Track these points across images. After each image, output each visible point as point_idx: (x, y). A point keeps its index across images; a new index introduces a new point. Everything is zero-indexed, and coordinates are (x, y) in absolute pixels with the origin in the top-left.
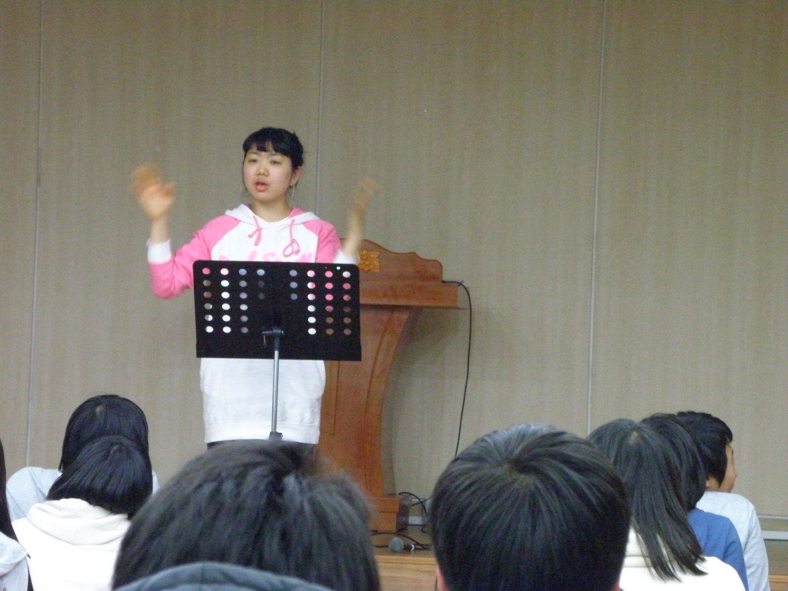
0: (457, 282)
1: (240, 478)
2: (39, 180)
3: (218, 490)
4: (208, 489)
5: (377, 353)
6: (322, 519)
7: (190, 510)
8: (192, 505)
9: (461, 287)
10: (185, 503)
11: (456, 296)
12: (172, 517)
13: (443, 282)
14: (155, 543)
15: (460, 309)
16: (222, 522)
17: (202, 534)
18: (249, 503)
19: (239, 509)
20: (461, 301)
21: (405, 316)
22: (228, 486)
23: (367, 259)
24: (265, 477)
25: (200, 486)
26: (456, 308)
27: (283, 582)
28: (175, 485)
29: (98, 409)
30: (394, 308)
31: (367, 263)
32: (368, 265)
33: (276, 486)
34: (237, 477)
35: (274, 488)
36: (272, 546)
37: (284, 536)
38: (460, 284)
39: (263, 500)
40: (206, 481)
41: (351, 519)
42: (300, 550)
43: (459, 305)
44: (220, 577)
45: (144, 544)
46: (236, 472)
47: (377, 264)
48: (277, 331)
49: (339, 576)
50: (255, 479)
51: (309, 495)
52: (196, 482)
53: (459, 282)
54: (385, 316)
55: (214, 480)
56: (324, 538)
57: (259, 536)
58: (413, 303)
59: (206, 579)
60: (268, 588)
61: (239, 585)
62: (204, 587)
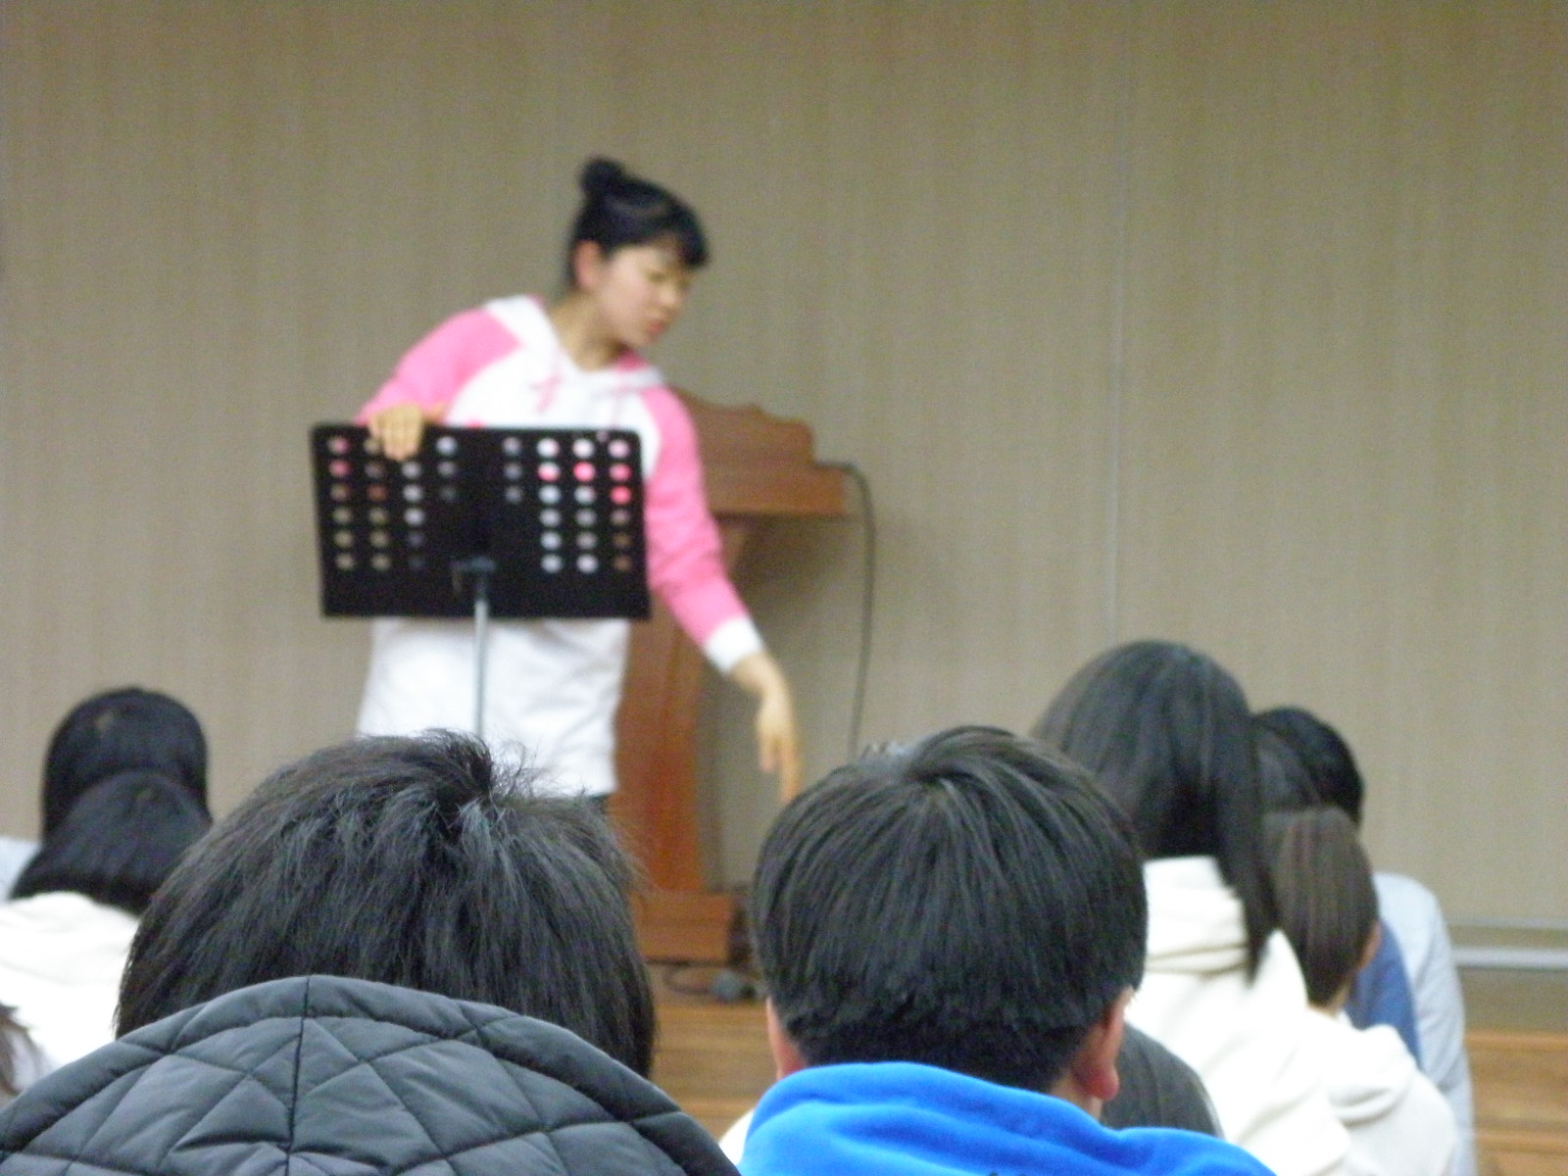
0: (843, 467)
1: (371, 809)
3: (328, 833)
4: (307, 832)
6: (537, 886)
7: (274, 873)
8: (277, 863)
9: (849, 475)
10: (264, 860)
11: (840, 494)
12: (236, 891)
13: (816, 465)
14: (204, 941)
16: (337, 896)
17: (298, 920)
18: (393, 858)
19: (372, 868)
20: (850, 504)
22: (349, 825)
24: (422, 805)
25: (290, 827)
27: (465, 1011)
28: (241, 825)
33: (445, 824)
34: (364, 807)
35: (442, 828)
36: (440, 941)
37: (463, 918)
38: (848, 470)
39: (422, 850)
40: (302, 817)
41: (593, 884)
42: (496, 948)
43: (846, 512)
44: (341, 1004)
45: (182, 943)
46: (365, 796)
48: (483, 564)
49: (573, 994)
50: (403, 810)
51: (510, 839)
52: (283, 820)
53: (848, 465)
55: (318, 814)
56: (543, 922)
57: (414, 920)
59: (312, 1007)
60: (438, 1023)
61: (379, 1019)
62: (308, 1022)
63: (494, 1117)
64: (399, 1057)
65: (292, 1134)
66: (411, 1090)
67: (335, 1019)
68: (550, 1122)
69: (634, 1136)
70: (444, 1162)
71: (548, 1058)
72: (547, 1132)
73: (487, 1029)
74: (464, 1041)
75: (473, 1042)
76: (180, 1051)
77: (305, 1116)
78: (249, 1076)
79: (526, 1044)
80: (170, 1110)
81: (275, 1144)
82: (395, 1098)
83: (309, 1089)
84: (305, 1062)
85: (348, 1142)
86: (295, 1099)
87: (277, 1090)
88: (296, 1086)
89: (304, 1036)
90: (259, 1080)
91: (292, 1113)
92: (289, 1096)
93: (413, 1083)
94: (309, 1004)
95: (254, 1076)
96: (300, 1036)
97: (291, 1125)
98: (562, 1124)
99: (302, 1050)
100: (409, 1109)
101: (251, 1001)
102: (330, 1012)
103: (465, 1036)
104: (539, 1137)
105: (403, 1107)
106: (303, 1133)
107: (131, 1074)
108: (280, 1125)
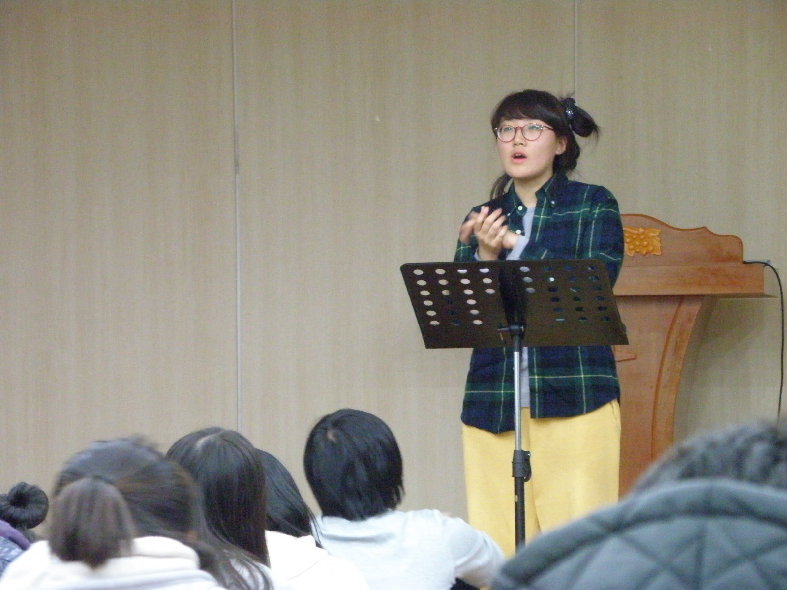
0: (762, 263)
2: (236, 164)
5: (663, 358)
9: (767, 268)
11: (763, 280)
13: (745, 263)
15: (769, 296)
21: (695, 309)
23: (644, 238)
26: (763, 295)
30: (681, 299)
31: (645, 243)
32: (646, 246)
38: (766, 264)
43: (767, 291)
47: (658, 245)
53: (765, 261)
54: (669, 309)
58: (706, 290)
62: (709, 523)
84: (705, 557)
96: (702, 535)
99: (703, 548)
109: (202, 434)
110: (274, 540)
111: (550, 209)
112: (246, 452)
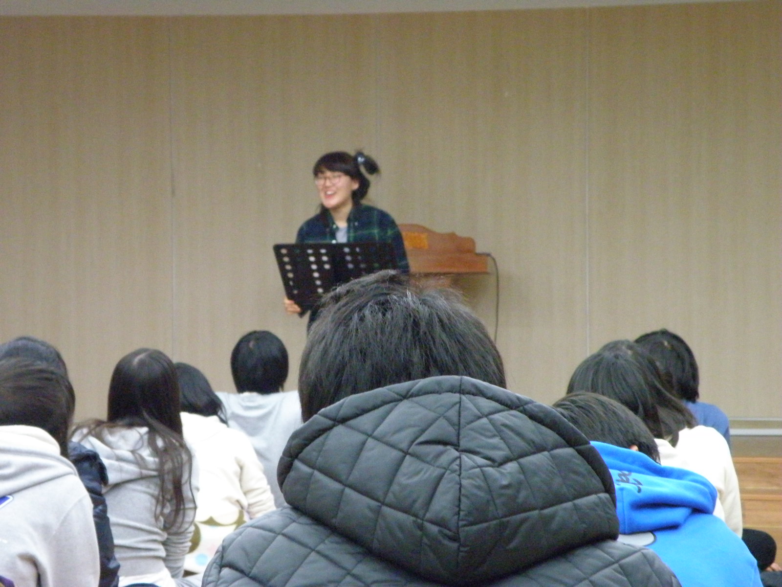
2: (173, 192)
9: (489, 258)
15: (489, 274)
20: (490, 268)
23: (418, 238)
26: (487, 273)
27: (518, 398)
29: (251, 344)
32: (420, 242)
38: (488, 255)
47: (427, 242)
53: (488, 253)
58: (454, 270)
59: (463, 390)
60: (509, 403)
61: (488, 398)
62: (463, 397)
63: (532, 444)
64: (496, 416)
65: (459, 443)
66: (502, 431)
67: (472, 397)
68: (549, 447)
69: (576, 453)
70: (515, 462)
71: (548, 421)
72: (549, 451)
73: (526, 407)
74: (518, 411)
75: (521, 412)
76: (410, 399)
77: (464, 437)
78: (442, 417)
79: (541, 415)
80: (410, 426)
81: (453, 447)
82: (496, 433)
83: (465, 426)
84: (463, 414)
85: (481, 450)
86: (459, 429)
87: (453, 425)
88: (459, 424)
89: (462, 402)
90: (446, 419)
91: (458, 435)
92: (457, 427)
93: (503, 428)
94: (462, 389)
95: (444, 417)
96: (460, 402)
97: (458, 439)
98: (552, 449)
99: (461, 409)
100: (502, 438)
101: (439, 383)
102: (469, 393)
103: (518, 409)
104: (546, 453)
105: (500, 438)
106: (464, 444)
107: (391, 404)
108: (454, 439)
109: (136, 353)
110: (186, 418)
111: (356, 229)
112: (165, 364)
